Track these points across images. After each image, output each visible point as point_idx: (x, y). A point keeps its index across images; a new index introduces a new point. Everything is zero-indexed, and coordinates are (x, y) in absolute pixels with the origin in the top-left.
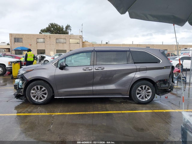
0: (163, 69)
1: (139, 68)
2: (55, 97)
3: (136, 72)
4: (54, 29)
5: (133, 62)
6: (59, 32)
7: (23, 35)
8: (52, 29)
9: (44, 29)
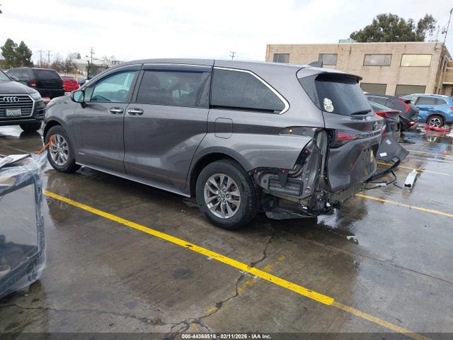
0: (283, 133)
1: (212, 123)
2: (76, 163)
3: (207, 132)
4: (385, 31)
5: (207, 104)
6: (400, 37)
7: (292, 47)
8: (382, 30)
9: (358, 31)
